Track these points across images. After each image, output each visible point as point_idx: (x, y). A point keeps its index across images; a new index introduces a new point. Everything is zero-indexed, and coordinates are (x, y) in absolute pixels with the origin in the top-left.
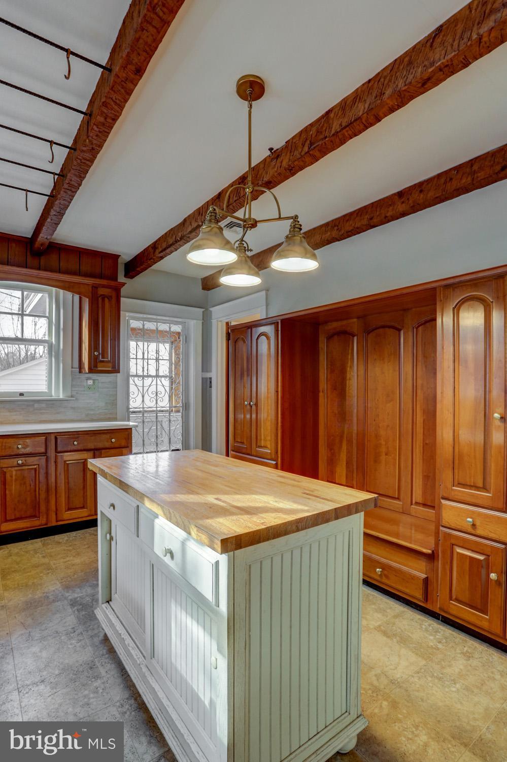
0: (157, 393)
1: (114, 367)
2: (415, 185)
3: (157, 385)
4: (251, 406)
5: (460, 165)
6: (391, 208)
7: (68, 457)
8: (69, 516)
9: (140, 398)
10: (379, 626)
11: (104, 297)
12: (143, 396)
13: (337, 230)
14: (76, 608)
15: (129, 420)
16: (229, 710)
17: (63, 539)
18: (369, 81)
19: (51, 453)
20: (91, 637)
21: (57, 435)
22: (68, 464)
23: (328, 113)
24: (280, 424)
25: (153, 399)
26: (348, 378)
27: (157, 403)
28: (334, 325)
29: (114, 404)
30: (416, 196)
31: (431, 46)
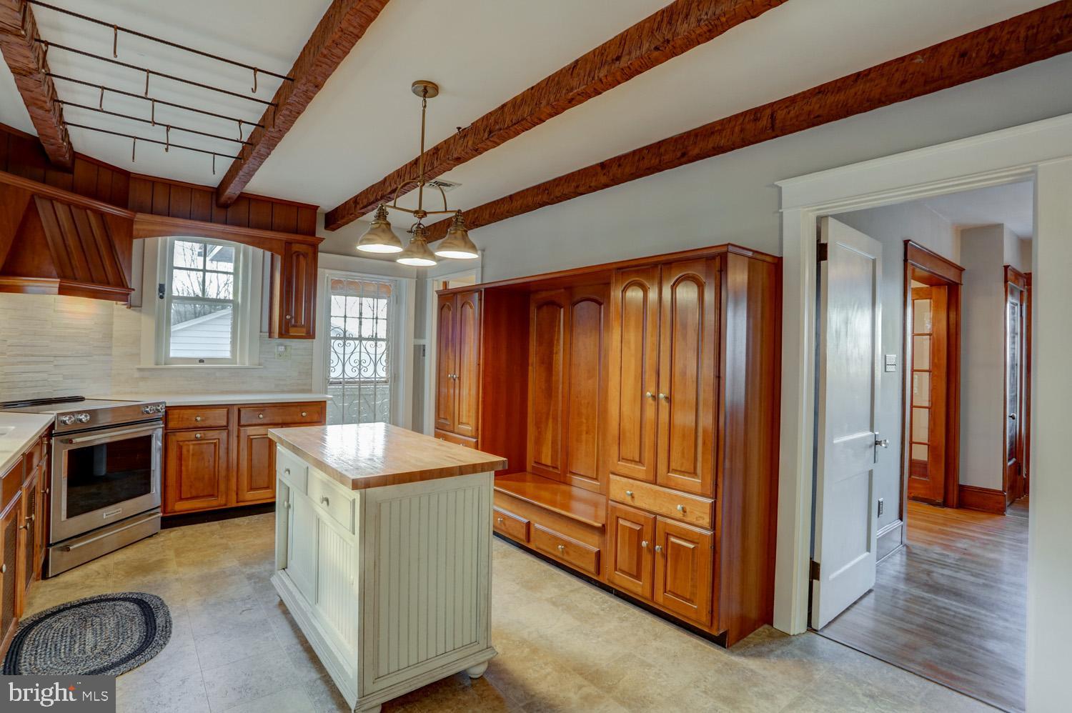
0: (360, 361)
1: (308, 332)
2: (615, 158)
3: (360, 352)
4: (455, 380)
5: (651, 145)
6: (594, 179)
7: (252, 431)
8: (252, 497)
9: (339, 368)
10: (552, 598)
11: (298, 254)
12: (344, 365)
13: (548, 193)
14: (253, 581)
15: (326, 393)
16: (359, 612)
17: (244, 522)
18: (532, 88)
19: (234, 426)
20: (266, 602)
21: (240, 408)
22: (252, 439)
23: (504, 106)
24: (480, 399)
25: (355, 368)
26: (555, 351)
27: (360, 373)
28: (544, 294)
29: (309, 374)
30: (614, 169)
31: (572, 74)
